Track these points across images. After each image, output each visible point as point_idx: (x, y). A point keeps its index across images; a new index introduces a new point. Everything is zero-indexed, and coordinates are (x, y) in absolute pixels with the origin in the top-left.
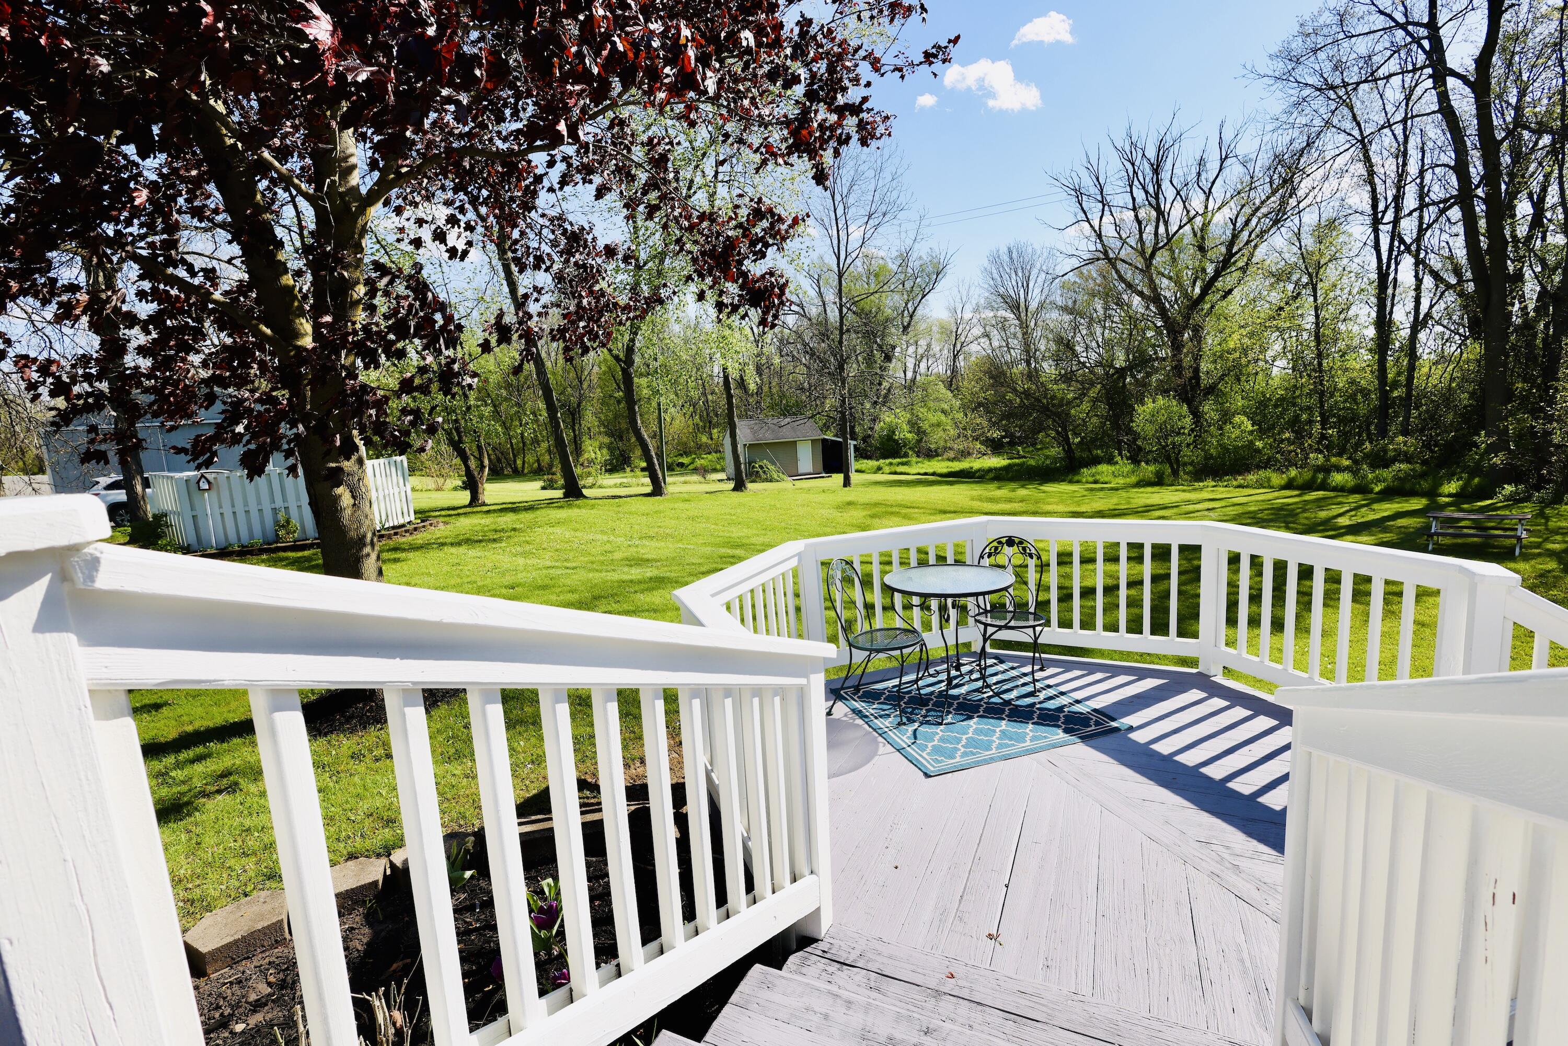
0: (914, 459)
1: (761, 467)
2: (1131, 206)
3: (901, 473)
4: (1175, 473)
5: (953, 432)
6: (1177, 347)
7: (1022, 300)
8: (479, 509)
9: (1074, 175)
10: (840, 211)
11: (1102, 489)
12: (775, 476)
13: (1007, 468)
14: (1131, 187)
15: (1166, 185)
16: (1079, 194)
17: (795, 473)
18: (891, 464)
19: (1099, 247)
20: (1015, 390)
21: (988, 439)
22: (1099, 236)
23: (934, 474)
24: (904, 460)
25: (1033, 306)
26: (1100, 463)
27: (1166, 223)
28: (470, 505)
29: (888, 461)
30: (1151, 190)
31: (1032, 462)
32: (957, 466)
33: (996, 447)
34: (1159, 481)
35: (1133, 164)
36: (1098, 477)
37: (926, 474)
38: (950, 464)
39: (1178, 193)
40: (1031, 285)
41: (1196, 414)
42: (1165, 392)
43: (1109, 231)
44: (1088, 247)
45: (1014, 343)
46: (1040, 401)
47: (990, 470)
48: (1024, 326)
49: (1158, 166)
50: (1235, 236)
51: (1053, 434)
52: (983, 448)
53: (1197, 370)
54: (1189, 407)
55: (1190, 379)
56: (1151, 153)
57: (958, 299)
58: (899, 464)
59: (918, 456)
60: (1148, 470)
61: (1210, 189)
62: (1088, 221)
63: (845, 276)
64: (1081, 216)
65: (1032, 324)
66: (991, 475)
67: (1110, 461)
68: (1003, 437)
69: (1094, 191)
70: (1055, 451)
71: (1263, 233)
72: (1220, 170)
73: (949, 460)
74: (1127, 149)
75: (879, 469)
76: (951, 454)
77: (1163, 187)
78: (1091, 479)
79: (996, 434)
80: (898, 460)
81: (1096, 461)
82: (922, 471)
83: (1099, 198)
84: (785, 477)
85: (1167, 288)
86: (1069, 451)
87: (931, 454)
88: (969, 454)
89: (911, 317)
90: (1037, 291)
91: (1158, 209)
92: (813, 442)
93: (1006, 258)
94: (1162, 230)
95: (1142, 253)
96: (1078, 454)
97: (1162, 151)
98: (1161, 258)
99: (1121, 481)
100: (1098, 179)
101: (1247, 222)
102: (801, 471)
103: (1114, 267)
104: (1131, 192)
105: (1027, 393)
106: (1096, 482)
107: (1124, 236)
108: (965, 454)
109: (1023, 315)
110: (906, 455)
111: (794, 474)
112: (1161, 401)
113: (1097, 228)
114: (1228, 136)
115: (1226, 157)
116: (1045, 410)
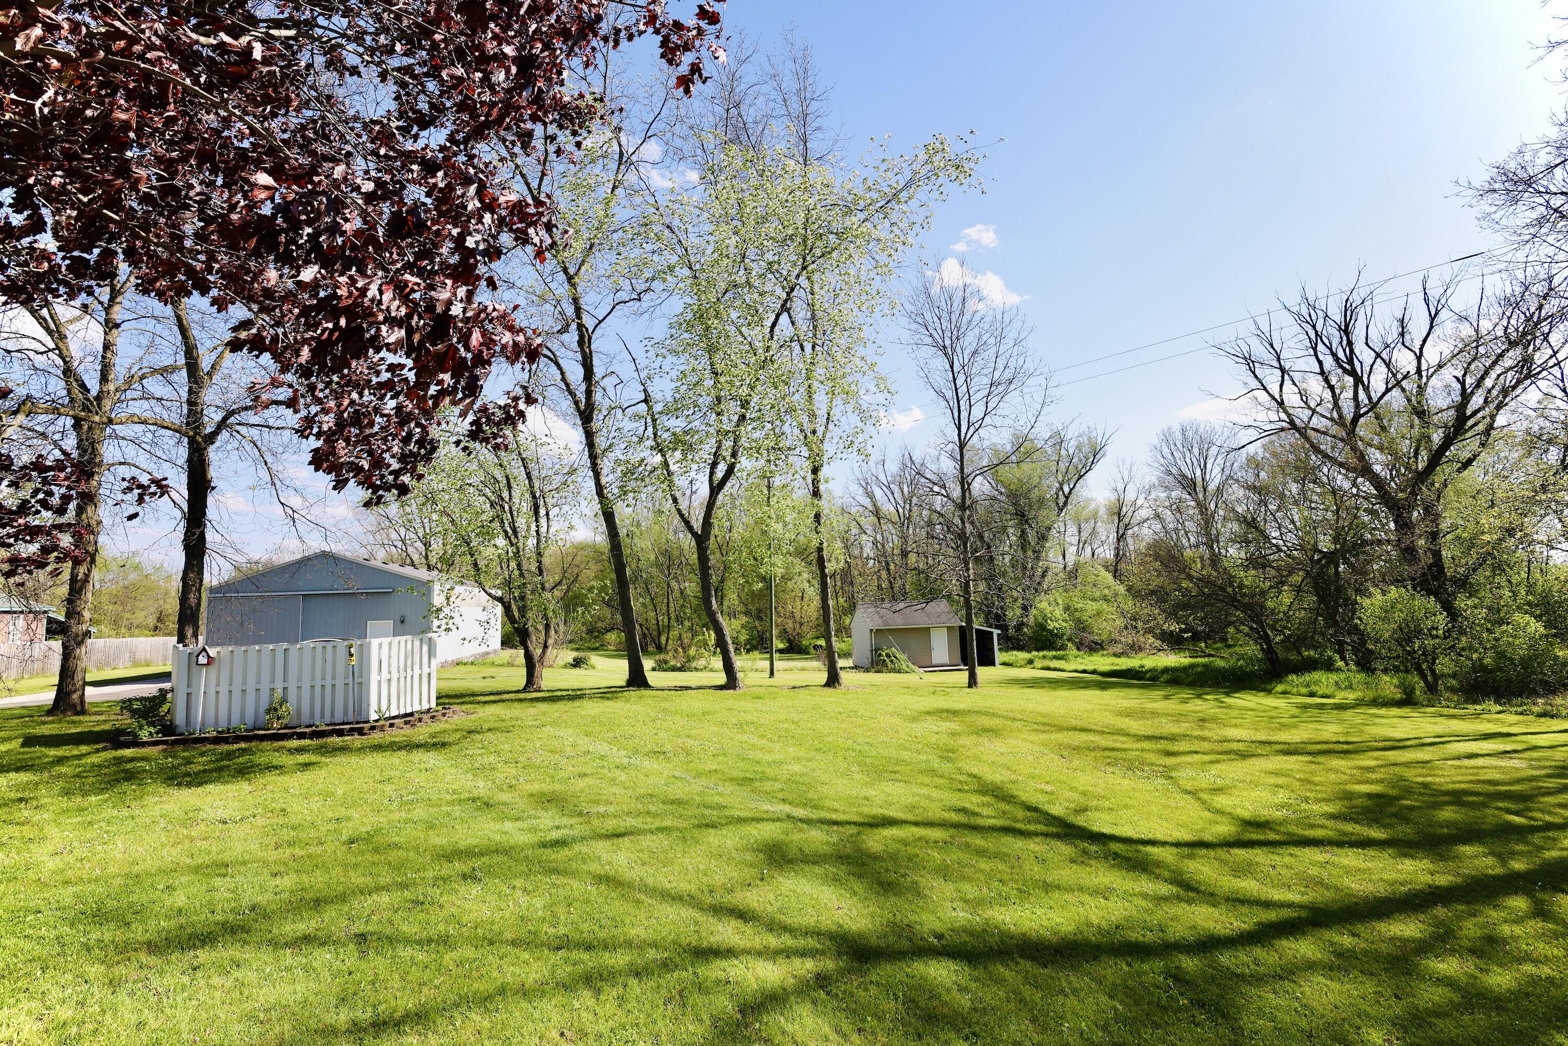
0: (1075, 652)
1: (888, 655)
2: (1318, 370)
3: (1055, 669)
4: (1432, 688)
5: (1120, 622)
6: (1404, 525)
7: (1199, 479)
8: (534, 695)
9: (1240, 342)
10: (960, 381)
11: (1321, 707)
12: (904, 667)
13: (1184, 669)
14: (1315, 349)
15: (1360, 348)
16: (1250, 362)
17: (927, 663)
18: (1044, 657)
19: (1283, 416)
20: (1190, 577)
21: (1163, 633)
22: (1281, 404)
23: (1094, 672)
24: (1062, 653)
25: (1212, 487)
26: (1315, 669)
27: (1367, 389)
28: (525, 690)
29: (1041, 654)
30: (1341, 355)
31: (1221, 663)
32: (1124, 663)
33: (1174, 642)
34: (1407, 701)
35: (1314, 327)
36: (1314, 688)
37: (1084, 671)
38: (1117, 660)
39: (1378, 355)
40: (1209, 466)
41: (1453, 613)
42: (1399, 582)
43: (1292, 398)
44: (1270, 417)
45: (1190, 525)
46: (1224, 590)
47: (1166, 670)
48: (1202, 507)
49: (1347, 326)
50: (1466, 397)
51: (1246, 629)
52: (1158, 643)
53: (1437, 554)
54: (1438, 599)
55: (1430, 567)
56: (1337, 315)
57: (1119, 479)
58: (1055, 657)
59: (1078, 649)
60: (1389, 685)
61: (1421, 349)
62: (1265, 389)
63: (967, 447)
64: (1254, 384)
65: (1212, 506)
66: (1165, 677)
67: (1329, 666)
68: (1181, 630)
69: (1271, 359)
70: (1252, 649)
71: (1505, 392)
72: (1431, 327)
73: (1115, 655)
74: (1304, 312)
75: (1031, 662)
76: (1118, 648)
77: (1357, 351)
78: (1304, 690)
79: (1174, 627)
80: (1054, 653)
81: (1309, 666)
82: (1080, 668)
83: (1276, 364)
84: (915, 668)
85: (1378, 461)
86: (1269, 651)
87: (1095, 647)
88: (1140, 649)
89: (1067, 498)
90: (1217, 470)
91: (1352, 373)
92: (950, 629)
93: (1179, 436)
94: (1362, 395)
95: (1341, 421)
96: (1281, 654)
97: (1349, 311)
98: (1365, 428)
99: (1351, 696)
100: (1272, 345)
101: (1479, 384)
102: (935, 661)
103: (1307, 439)
104: (1316, 355)
105: (1205, 581)
106: (1312, 695)
107: (1313, 405)
108: (1135, 648)
109: (1201, 496)
110: (1063, 648)
111: (928, 665)
112: (1394, 592)
113: (1277, 397)
114: (1435, 293)
115: (1436, 314)
116: (1233, 601)
